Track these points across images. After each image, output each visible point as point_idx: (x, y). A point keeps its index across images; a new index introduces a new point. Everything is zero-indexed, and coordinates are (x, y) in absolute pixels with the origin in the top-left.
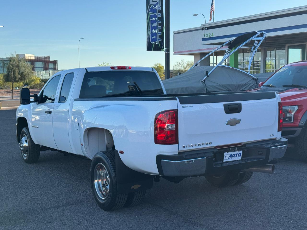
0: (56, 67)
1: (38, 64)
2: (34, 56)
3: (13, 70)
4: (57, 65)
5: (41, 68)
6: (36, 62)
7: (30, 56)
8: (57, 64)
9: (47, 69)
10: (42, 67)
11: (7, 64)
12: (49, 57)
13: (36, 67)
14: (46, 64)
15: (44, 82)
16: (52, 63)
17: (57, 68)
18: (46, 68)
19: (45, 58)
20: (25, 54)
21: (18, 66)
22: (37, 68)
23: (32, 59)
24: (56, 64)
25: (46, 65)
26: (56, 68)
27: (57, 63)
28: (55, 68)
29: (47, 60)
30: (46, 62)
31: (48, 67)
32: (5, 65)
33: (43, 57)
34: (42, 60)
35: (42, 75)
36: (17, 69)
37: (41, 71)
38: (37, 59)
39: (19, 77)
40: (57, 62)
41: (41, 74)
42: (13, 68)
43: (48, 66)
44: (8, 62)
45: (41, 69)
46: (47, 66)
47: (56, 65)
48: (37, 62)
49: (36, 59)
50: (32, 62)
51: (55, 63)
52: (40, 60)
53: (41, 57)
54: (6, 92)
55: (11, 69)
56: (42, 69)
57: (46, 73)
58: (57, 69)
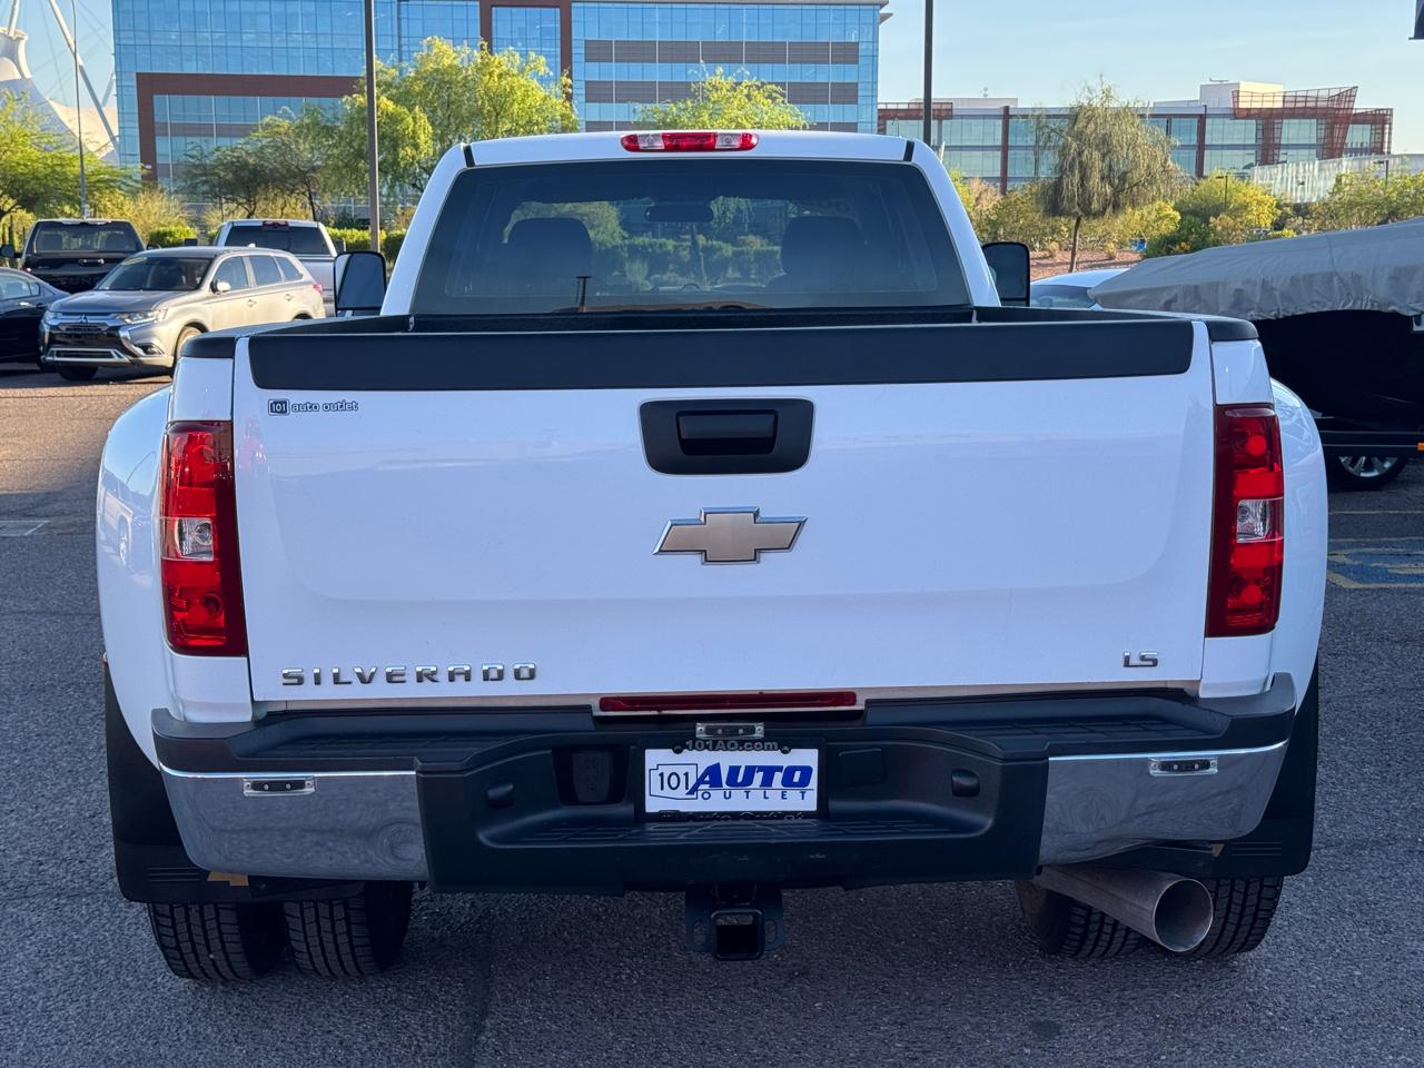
0: (1382, 142)
1: (1292, 131)
2: (1280, 89)
3: (1081, 163)
4: (1387, 131)
5: (1310, 146)
6: (1285, 121)
7: (1262, 93)
8: (1390, 129)
9: (1338, 152)
10: (1314, 141)
11: (1059, 132)
12: (1350, 94)
13: (1282, 142)
14: (1332, 129)
15: (1300, 218)
16: (1364, 122)
17: (1386, 145)
18: (1330, 149)
19: (1330, 99)
20: (1238, 84)
21: (1105, 144)
22: (1288, 146)
23: (1269, 105)
24: (1383, 129)
25: (1332, 133)
26: (1382, 147)
27: (1390, 124)
28: (1377, 149)
29: (1339, 109)
30: (1336, 117)
31: (1343, 143)
32: (1049, 137)
33: (1324, 94)
34: (1316, 108)
35: (1303, 183)
36: (1096, 154)
37: (1298, 165)
38: (1292, 105)
39: (1106, 195)
40: (1391, 115)
41: (1297, 177)
42: (1080, 154)
43: (1344, 137)
44: (1066, 123)
45: (1306, 152)
46: (1335, 140)
47: (1383, 134)
48: (1292, 121)
49: (1287, 105)
50: (1268, 120)
51: (1379, 120)
52: (1305, 108)
53: (1315, 94)
54: (1087, 261)
55: (1073, 159)
56: (1314, 152)
57: (1320, 170)
58: (1389, 153)
